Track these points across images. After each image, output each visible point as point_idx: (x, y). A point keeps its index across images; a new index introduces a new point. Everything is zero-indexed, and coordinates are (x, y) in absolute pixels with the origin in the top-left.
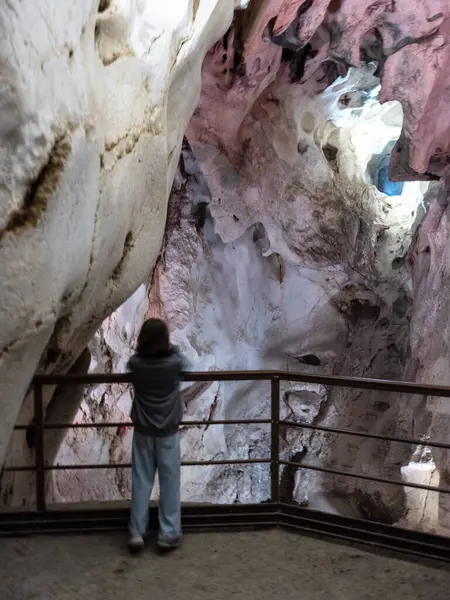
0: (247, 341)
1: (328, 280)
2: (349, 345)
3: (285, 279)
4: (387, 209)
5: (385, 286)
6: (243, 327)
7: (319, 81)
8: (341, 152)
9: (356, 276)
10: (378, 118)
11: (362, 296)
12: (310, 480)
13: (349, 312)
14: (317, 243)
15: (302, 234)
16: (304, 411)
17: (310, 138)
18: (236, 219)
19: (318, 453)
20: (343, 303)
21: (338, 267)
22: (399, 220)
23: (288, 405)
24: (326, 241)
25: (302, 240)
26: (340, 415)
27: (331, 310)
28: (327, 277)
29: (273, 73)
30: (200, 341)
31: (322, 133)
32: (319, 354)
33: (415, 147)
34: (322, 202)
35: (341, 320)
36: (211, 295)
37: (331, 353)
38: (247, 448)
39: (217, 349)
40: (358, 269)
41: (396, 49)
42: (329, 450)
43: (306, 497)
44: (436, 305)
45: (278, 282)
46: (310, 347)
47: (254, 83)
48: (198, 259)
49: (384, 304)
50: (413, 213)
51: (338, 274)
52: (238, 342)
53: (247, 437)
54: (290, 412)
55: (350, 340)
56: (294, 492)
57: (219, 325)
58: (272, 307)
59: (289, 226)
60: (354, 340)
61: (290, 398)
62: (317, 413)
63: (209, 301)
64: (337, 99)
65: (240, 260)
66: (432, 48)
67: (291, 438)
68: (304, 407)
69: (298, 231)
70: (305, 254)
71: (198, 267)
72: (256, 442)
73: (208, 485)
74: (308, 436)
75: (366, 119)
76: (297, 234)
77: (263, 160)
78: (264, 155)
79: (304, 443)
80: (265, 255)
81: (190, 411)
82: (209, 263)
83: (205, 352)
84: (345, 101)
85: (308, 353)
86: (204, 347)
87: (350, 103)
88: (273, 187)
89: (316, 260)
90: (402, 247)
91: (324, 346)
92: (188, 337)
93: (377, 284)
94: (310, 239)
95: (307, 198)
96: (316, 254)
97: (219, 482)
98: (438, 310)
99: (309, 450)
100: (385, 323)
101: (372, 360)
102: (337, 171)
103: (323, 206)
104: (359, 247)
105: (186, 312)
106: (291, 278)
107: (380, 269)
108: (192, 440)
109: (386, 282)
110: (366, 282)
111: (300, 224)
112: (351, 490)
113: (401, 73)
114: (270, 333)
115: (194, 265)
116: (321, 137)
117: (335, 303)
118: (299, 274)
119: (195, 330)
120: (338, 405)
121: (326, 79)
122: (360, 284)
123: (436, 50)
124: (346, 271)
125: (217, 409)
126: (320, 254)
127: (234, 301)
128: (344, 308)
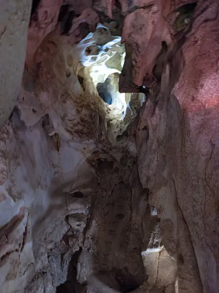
0: (42, 188)
1: (85, 148)
2: (99, 184)
3: (60, 149)
4: (109, 111)
5: (114, 150)
6: (39, 179)
7: (77, 36)
8: (86, 80)
9: (100, 146)
10: (103, 63)
11: (102, 156)
12: (86, 267)
13: (96, 166)
14: (80, 127)
15: (72, 122)
16: (78, 225)
17: (71, 69)
18: (34, 111)
19: (89, 249)
20: (93, 161)
21: (91, 141)
22: (116, 117)
23: (68, 223)
24: (84, 126)
25: (72, 125)
26: (99, 225)
27: (87, 165)
28: (84, 147)
29: (54, 23)
30: (15, 191)
31: (76, 68)
32: (82, 191)
33: (136, 72)
34: (80, 105)
35: (93, 170)
36: (20, 160)
37: (89, 190)
38: (46, 255)
39: (25, 195)
40: (101, 142)
41: (130, 12)
42: (95, 246)
43: (85, 279)
44: (156, 157)
45: (57, 151)
46: (77, 188)
47: (44, 26)
48: (10, 137)
49: (115, 160)
50: (123, 113)
51: (90, 145)
52: (37, 189)
53: (46, 248)
54: (69, 227)
55: (99, 181)
56: (77, 277)
57: (26, 180)
58: (54, 166)
59: (64, 117)
60: (101, 181)
61: (70, 219)
62: (85, 226)
63: (19, 164)
64: (85, 50)
65: (35, 138)
66: (152, 12)
67: (72, 243)
68: (78, 223)
69: (69, 120)
70: (74, 134)
71: (10, 142)
72: (51, 250)
73: (25, 289)
74: (82, 240)
75: (98, 63)
76: (68, 122)
77: (49, 76)
78: (49, 73)
79: (80, 245)
80: (50, 135)
81: (10, 241)
82: (17, 139)
83: (18, 198)
84: (89, 51)
85: (76, 191)
86: (17, 195)
87: (91, 53)
88: (55, 94)
89: (80, 136)
90: (121, 130)
91: (85, 186)
92: (7, 190)
93: (111, 149)
94: (75, 125)
95: (72, 102)
96: (80, 133)
97: (32, 284)
98: (157, 160)
99: (83, 248)
100: (117, 170)
101: (112, 192)
102: (84, 90)
103: (80, 107)
104: (100, 130)
105: (5, 173)
106: (64, 149)
107: (111, 142)
108: (13, 261)
109: (115, 148)
110: (105, 149)
111: (70, 116)
112: (110, 268)
113: (133, 26)
114: (54, 181)
115: (7, 141)
116: (76, 70)
117: (89, 161)
118: (69, 146)
119: (10, 184)
120: (97, 219)
121: (81, 35)
122: (103, 150)
123: (153, 13)
124: (95, 143)
125: (28, 235)
126: (82, 133)
127: (33, 163)
128: (94, 164)
